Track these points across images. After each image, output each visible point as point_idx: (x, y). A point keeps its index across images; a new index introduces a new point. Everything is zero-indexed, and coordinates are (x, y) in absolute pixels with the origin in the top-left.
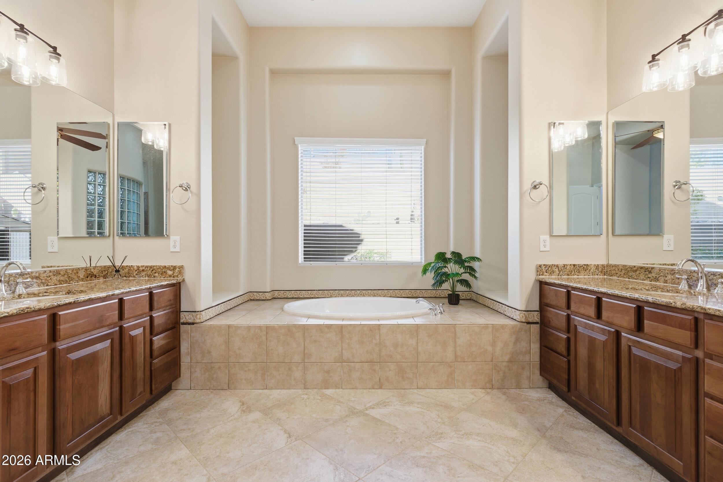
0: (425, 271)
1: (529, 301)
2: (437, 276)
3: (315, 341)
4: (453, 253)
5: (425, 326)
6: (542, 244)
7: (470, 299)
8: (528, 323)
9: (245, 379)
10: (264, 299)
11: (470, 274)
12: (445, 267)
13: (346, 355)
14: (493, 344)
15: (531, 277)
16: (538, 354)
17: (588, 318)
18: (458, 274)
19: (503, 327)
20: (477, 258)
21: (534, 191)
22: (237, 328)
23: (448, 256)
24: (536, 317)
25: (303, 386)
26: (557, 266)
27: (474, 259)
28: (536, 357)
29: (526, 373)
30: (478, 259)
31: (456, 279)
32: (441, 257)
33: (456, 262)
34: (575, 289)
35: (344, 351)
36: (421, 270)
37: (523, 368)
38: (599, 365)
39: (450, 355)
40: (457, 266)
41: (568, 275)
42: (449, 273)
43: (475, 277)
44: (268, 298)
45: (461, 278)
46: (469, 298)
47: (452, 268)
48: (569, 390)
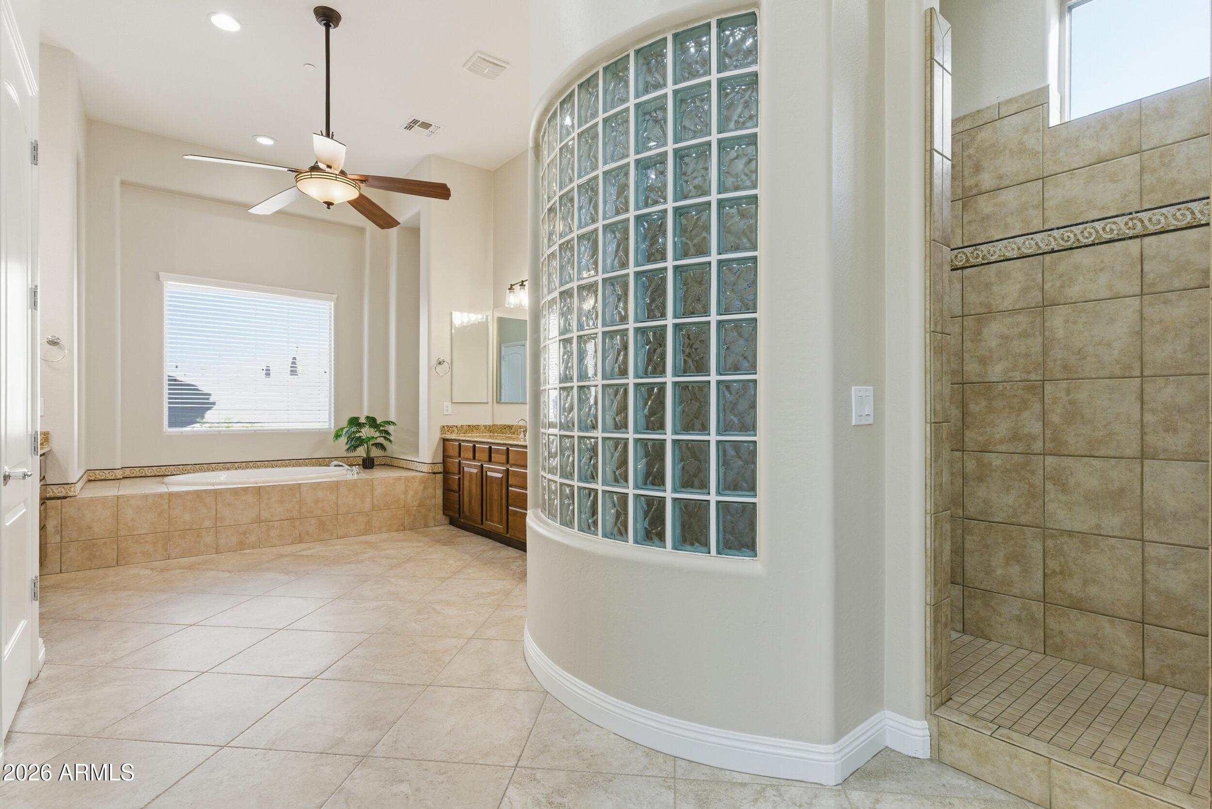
0: (337, 436)
1: (434, 457)
2: (351, 441)
3: (229, 505)
4: (367, 418)
5: (346, 482)
6: (445, 409)
7: (384, 465)
8: (434, 473)
9: (141, 552)
10: (113, 478)
11: (385, 438)
12: (360, 432)
13: (264, 515)
14: (406, 492)
15: (437, 436)
16: (441, 498)
17: (469, 460)
18: (373, 438)
19: (414, 478)
20: (391, 422)
21: (439, 366)
22: (130, 497)
23: (363, 420)
24: (440, 468)
25: (214, 550)
26: (457, 427)
27: (388, 423)
28: (439, 500)
29: (432, 514)
30: (393, 423)
31: (371, 443)
32: (354, 422)
33: (371, 426)
34: (464, 441)
35: (261, 512)
36: (333, 435)
37: (430, 510)
38: (474, 490)
39: (367, 505)
40: (372, 430)
41: (465, 434)
42: (364, 438)
43: (390, 441)
44: (119, 477)
45: (376, 442)
46: (383, 463)
47: (366, 432)
48: (460, 517)
